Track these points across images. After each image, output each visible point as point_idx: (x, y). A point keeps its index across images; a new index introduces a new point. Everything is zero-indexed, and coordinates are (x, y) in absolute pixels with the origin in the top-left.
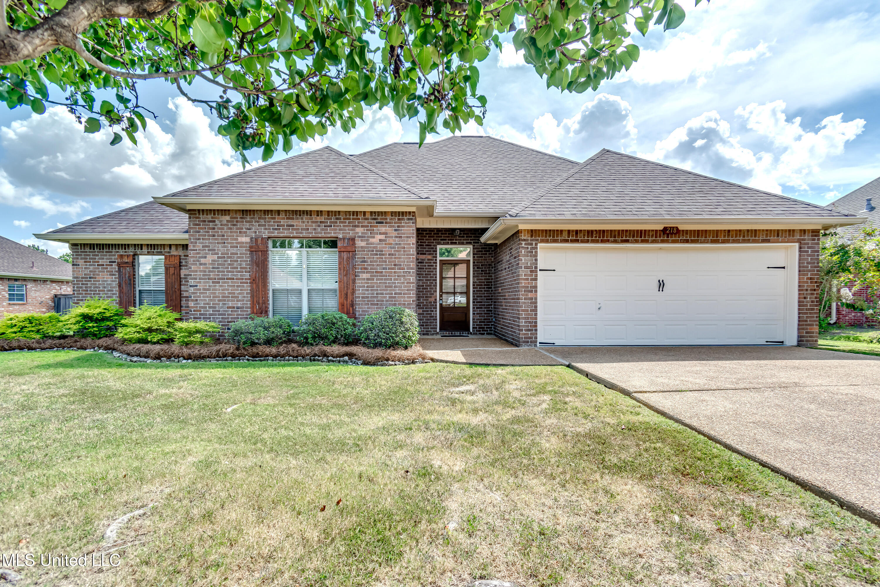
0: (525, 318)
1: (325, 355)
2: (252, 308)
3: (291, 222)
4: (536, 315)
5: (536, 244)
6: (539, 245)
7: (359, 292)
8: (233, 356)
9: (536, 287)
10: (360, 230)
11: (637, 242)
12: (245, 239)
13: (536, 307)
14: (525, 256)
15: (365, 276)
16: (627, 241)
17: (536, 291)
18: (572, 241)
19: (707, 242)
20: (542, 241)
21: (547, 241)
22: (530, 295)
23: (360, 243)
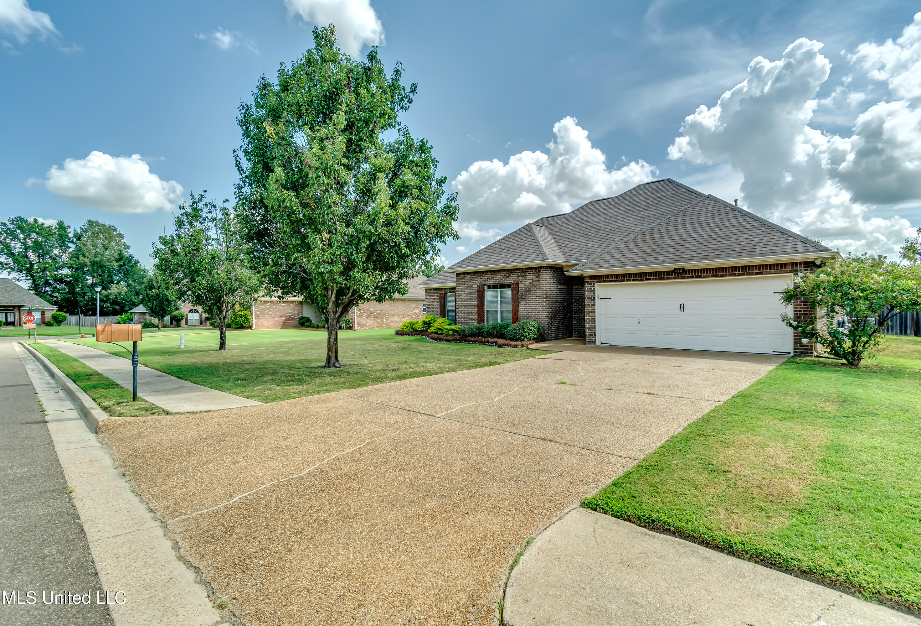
0: (588, 328)
1: (488, 342)
2: (478, 319)
3: (492, 276)
4: (595, 326)
5: (594, 284)
6: (596, 284)
7: (521, 311)
8: (459, 340)
9: (594, 309)
10: (521, 278)
11: (656, 279)
12: (475, 286)
13: (595, 321)
14: (587, 291)
15: (523, 303)
16: (649, 279)
17: (595, 312)
18: (615, 281)
19: (709, 277)
20: (597, 282)
21: (600, 282)
22: (591, 314)
23: (521, 285)
